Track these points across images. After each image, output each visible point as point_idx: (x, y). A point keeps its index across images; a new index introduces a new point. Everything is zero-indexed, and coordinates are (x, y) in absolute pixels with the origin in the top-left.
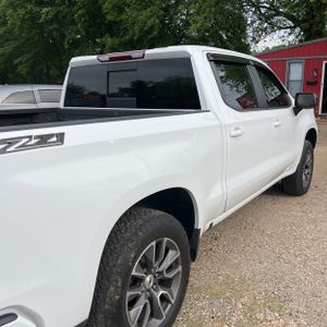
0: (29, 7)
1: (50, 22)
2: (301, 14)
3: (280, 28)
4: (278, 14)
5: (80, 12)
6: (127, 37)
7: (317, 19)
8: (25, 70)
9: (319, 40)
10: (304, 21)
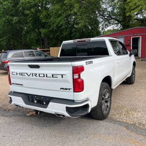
0: (7, 17)
1: (16, 23)
2: (121, 18)
3: (113, 24)
4: (112, 19)
5: (30, 19)
6: (50, 29)
7: (127, 20)
8: (5, 43)
9: (126, 30)
10: (122, 21)
